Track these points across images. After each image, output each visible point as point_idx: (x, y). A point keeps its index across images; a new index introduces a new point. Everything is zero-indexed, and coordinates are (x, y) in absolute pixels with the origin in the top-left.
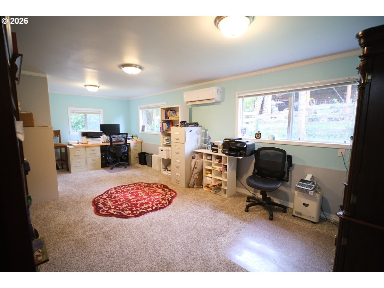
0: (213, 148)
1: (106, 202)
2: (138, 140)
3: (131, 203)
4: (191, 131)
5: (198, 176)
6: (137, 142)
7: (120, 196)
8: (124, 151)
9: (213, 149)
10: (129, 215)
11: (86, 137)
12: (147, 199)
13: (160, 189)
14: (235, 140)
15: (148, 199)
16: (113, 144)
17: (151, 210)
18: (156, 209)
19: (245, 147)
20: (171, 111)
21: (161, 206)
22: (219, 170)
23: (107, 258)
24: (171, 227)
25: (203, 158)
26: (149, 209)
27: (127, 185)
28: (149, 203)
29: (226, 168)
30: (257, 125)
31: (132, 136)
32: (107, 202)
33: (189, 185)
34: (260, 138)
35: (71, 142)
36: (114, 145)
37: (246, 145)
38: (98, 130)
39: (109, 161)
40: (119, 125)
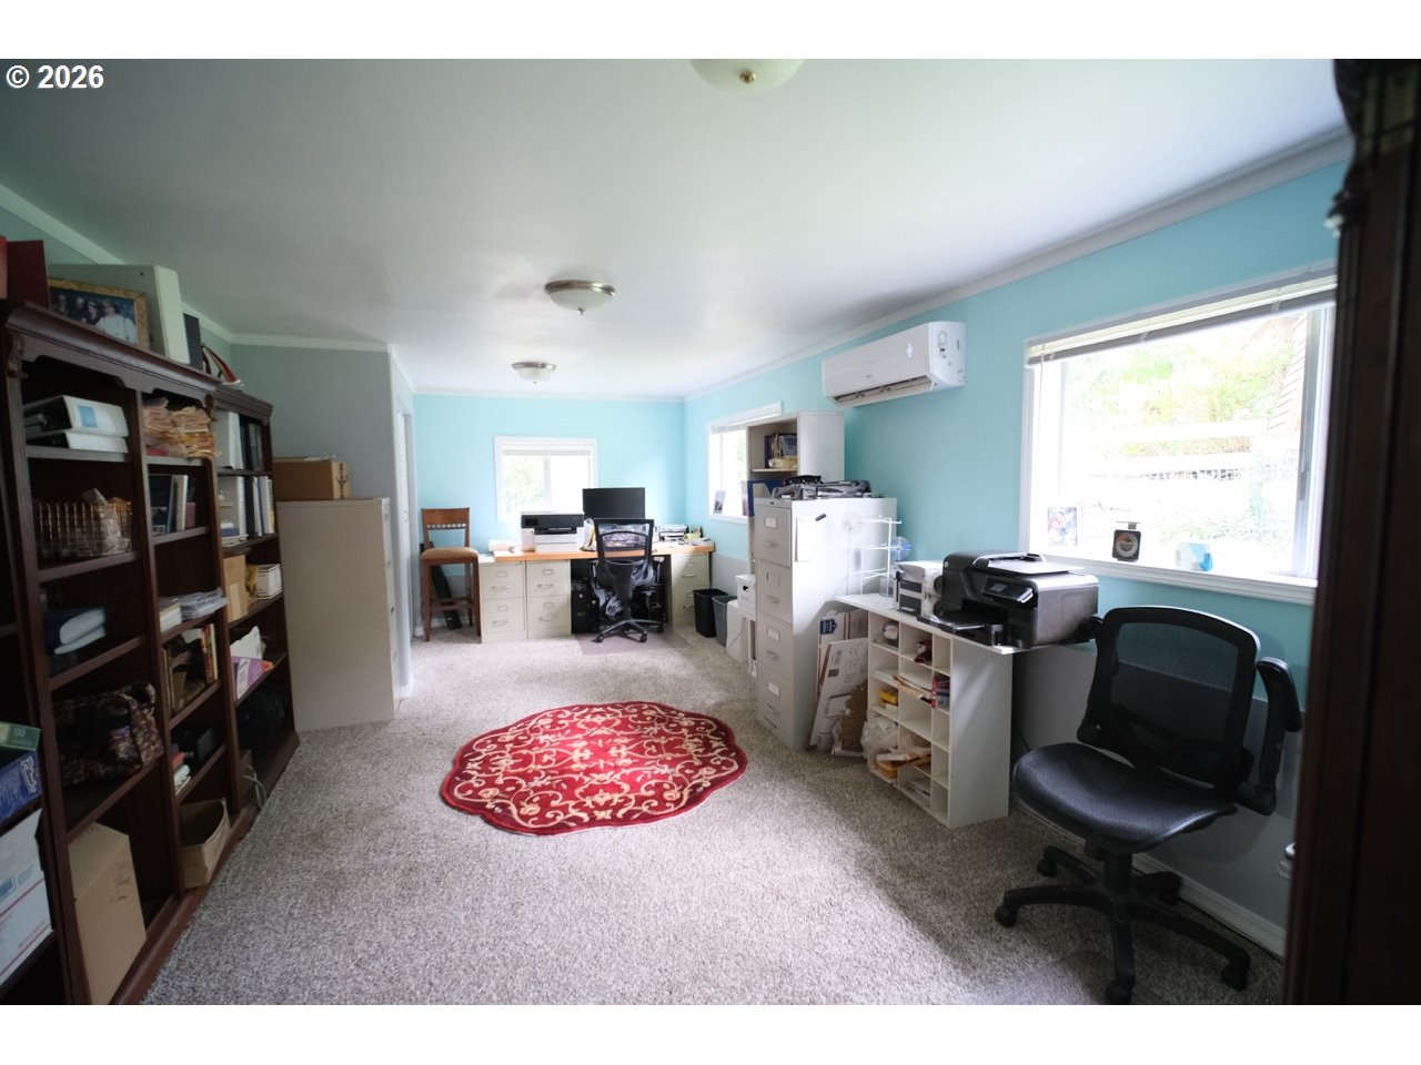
0: (903, 592)
1: (498, 757)
2: (701, 543)
3: (566, 776)
4: (823, 516)
5: (849, 705)
6: (697, 552)
7: (551, 743)
8: (640, 581)
9: (902, 596)
10: (527, 822)
11: (533, 530)
12: (624, 771)
13: (696, 740)
14: (991, 565)
15: (628, 772)
16: (608, 555)
17: (608, 820)
18: (627, 820)
19: (1025, 598)
20: (782, 437)
21: (649, 812)
22: (921, 696)
23: (352, 967)
24: (626, 907)
25: (866, 636)
26: (601, 815)
27: (598, 707)
28: (618, 789)
29: (947, 686)
30: (1261, 485)
31: (684, 528)
32: (498, 760)
33: (812, 743)
34: (1135, 557)
35: (492, 545)
36: (608, 559)
37: (1030, 590)
38: (577, 508)
39: (607, 613)
40: (643, 489)
